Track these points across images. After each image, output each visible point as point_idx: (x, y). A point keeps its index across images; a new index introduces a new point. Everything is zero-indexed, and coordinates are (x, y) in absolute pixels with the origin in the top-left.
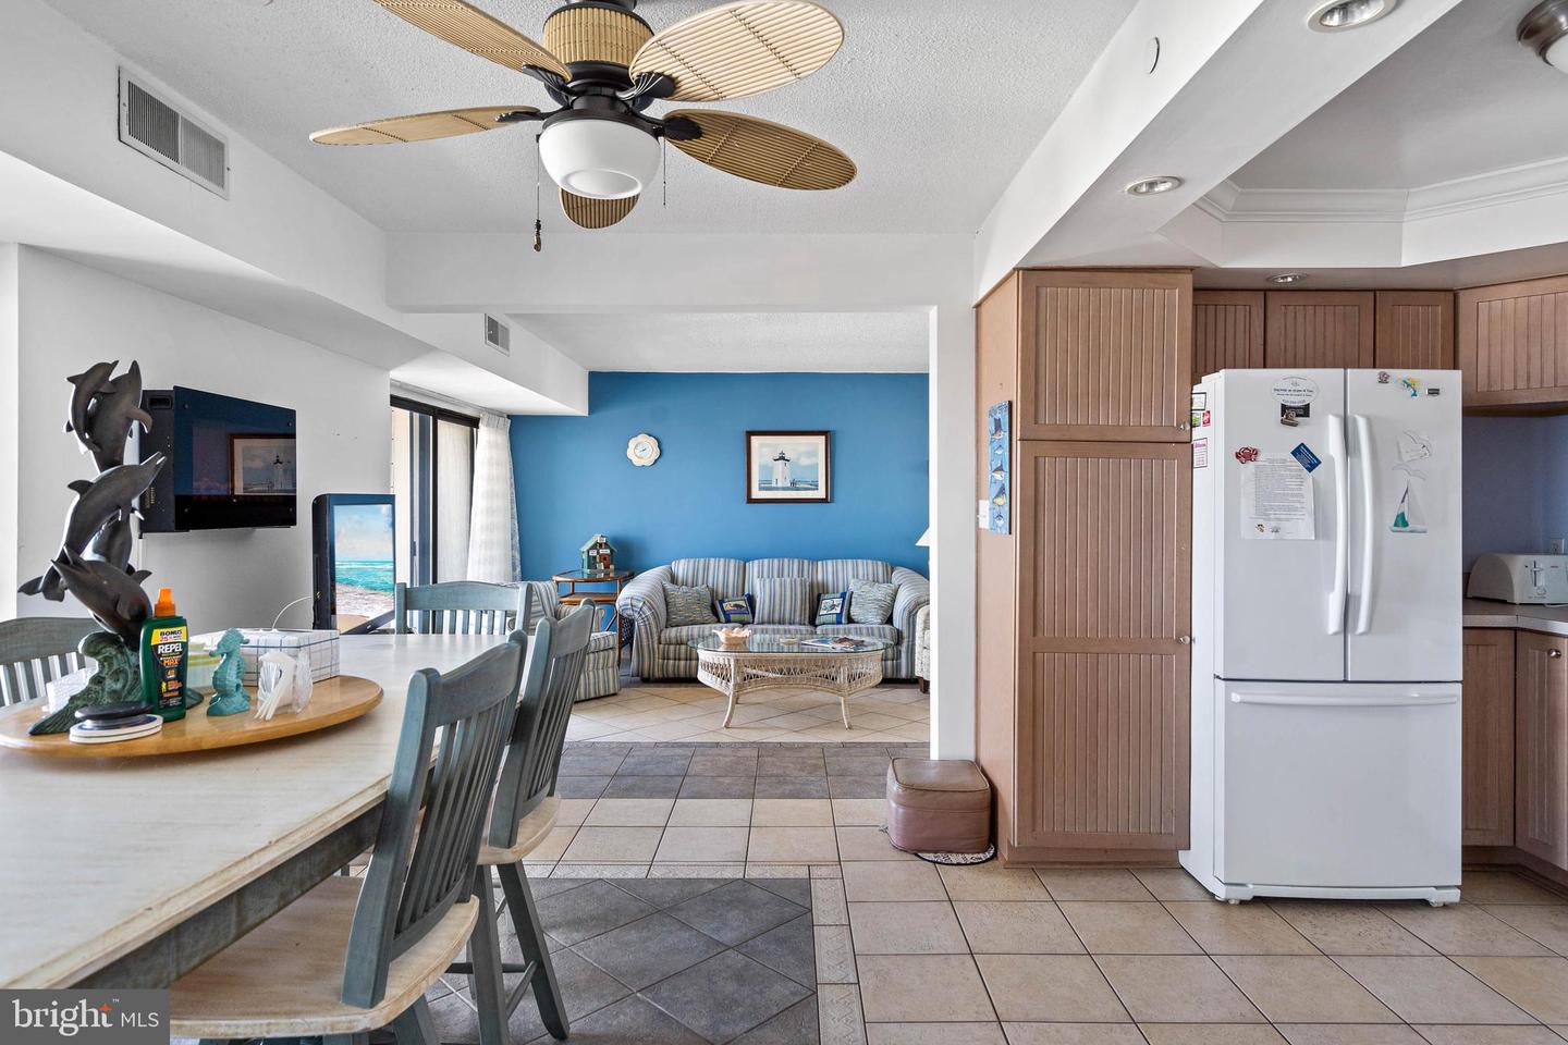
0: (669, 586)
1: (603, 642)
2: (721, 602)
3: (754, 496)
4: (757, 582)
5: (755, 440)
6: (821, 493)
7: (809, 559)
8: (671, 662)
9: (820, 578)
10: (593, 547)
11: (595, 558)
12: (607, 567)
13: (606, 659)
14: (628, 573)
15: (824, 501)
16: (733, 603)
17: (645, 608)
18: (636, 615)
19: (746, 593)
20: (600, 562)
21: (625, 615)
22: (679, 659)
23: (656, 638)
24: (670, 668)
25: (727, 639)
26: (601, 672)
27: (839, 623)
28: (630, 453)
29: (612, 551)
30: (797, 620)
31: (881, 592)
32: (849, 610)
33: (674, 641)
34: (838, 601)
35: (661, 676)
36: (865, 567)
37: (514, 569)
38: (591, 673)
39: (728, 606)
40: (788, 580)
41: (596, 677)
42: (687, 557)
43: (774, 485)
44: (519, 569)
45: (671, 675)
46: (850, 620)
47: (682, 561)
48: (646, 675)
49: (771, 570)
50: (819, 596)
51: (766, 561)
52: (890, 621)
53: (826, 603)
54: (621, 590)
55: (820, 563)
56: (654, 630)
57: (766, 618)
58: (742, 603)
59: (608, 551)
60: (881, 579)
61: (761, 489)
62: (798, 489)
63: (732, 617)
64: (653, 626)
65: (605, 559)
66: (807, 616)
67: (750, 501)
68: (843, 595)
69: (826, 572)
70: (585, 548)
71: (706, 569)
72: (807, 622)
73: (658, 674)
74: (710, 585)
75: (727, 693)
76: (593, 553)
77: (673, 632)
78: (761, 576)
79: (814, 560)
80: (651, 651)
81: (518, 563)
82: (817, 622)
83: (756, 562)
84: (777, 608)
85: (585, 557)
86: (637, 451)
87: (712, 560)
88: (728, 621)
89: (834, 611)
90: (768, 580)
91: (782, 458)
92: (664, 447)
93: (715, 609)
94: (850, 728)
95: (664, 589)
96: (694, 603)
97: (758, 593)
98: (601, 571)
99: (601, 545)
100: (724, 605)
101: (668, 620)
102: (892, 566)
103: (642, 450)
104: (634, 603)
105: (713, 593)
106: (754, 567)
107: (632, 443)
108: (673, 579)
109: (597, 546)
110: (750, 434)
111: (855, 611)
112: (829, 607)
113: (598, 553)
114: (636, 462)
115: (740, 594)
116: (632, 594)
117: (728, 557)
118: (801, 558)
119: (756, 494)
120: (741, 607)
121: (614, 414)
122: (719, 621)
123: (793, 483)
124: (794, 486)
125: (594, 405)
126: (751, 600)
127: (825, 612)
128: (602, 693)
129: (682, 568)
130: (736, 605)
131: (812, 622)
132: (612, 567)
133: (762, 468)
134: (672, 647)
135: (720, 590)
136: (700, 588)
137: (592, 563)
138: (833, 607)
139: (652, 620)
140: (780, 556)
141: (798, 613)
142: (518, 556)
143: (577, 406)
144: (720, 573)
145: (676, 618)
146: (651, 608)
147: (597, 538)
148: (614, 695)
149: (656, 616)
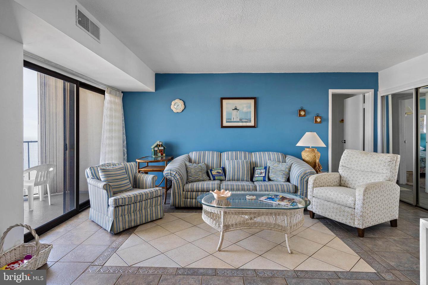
0: (188, 164)
1: (154, 193)
2: (211, 170)
3: (224, 125)
4: (227, 162)
5: (224, 102)
6: (252, 124)
7: (248, 152)
8: (189, 200)
9: (254, 160)
10: (156, 146)
11: (157, 151)
12: (162, 155)
13: (157, 202)
14: (170, 158)
15: (254, 127)
16: (216, 171)
17: (177, 175)
18: (173, 178)
19: (222, 166)
20: (159, 153)
21: (167, 178)
22: (192, 199)
23: (182, 189)
24: (188, 203)
25: (218, 198)
26: (154, 208)
27: (264, 180)
28: (172, 107)
29: (164, 148)
30: (245, 179)
31: (283, 167)
32: (269, 175)
33: (190, 190)
34: (263, 171)
35: (184, 206)
36: (274, 155)
37: (124, 155)
38: (149, 209)
39: (214, 173)
40: (240, 161)
41: (151, 211)
42: (196, 151)
43: (232, 120)
44: (126, 155)
45: (189, 205)
46: (269, 180)
47: (194, 152)
48: (177, 206)
49: (232, 156)
50: (254, 168)
51: (230, 152)
52: (288, 180)
53: (257, 172)
54: (166, 165)
55: (253, 153)
56: (181, 185)
57: (231, 178)
58: (220, 171)
59: (162, 148)
60: (281, 161)
61: (227, 122)
62: (242, 122)
63: (216, 178)
64: (181, 183)
65: (161, 151)
66: (249, 177)
67: (223, 127)
68: (265, 168)
69: (256, 157)
70: (153, 147)
71: (204, 156)
72: (249, 180)
73: (182, 205)
74: (206, 163)
75: (219, 230)
76: (156, 149)
77: (189, 186)
78: (228, 159)
79: (250, 152)
80: (180, 195)
81: (126, 153)
82: (254, 180)
83: (225, 153)
84: (236, 173)
85: (153, 150)
86: (175, 107)
87: (207, 152)
88: (214, 179)
89: (262, 175)
90: (231, 161)
91: (236, 109)
92: (186, 104)
93: (208, 174)
94: (292, 253)
95: (186, 165)
96: (199, 171)
97: (227, 167)
98: (159, 157)
99: (159, 145)
100: (212, 172)
101: (187, 179)
102: (285, 155)
103: (177, 106)
104: (172, 172)
105: (207, 166)
106: (225, 155)
107: (173, 103)
108: (190, 161)
109: (158, 146)
110: (222, 99)
111: (272, 176)
112: (259, 173)
113: (158, 149)
114: (175, 110)
115: (219, 167)
116: (171, 168)
117: (213, 150)
118: (245, 151)
119: (225, 124)
120: (220, 173)
121: (165, 91)
122: (210, 179)
123: (241, 120)
124: (241, 121)
125: (157, 87)
126: (224, 170)
127: (257, 176)
128: (154, 219)
129: (194, 155)
130: (218, 172)
131: (252, 180)
132: (164, 155)
133: (228, 113)
134: (189, 193)
135: (210, 165)
136: (202, 164)
137: (155, 153)
138: (261, 173)
139: (180, 181)
140: (236, 150)
141: (245, 176)
142: (126, 150)
143: (150, 88)
144: (210, 158)
145: (191, 178)
146: (179, 175)
147: (158, 143)
148: (161, 218)
149: (182, 179)
